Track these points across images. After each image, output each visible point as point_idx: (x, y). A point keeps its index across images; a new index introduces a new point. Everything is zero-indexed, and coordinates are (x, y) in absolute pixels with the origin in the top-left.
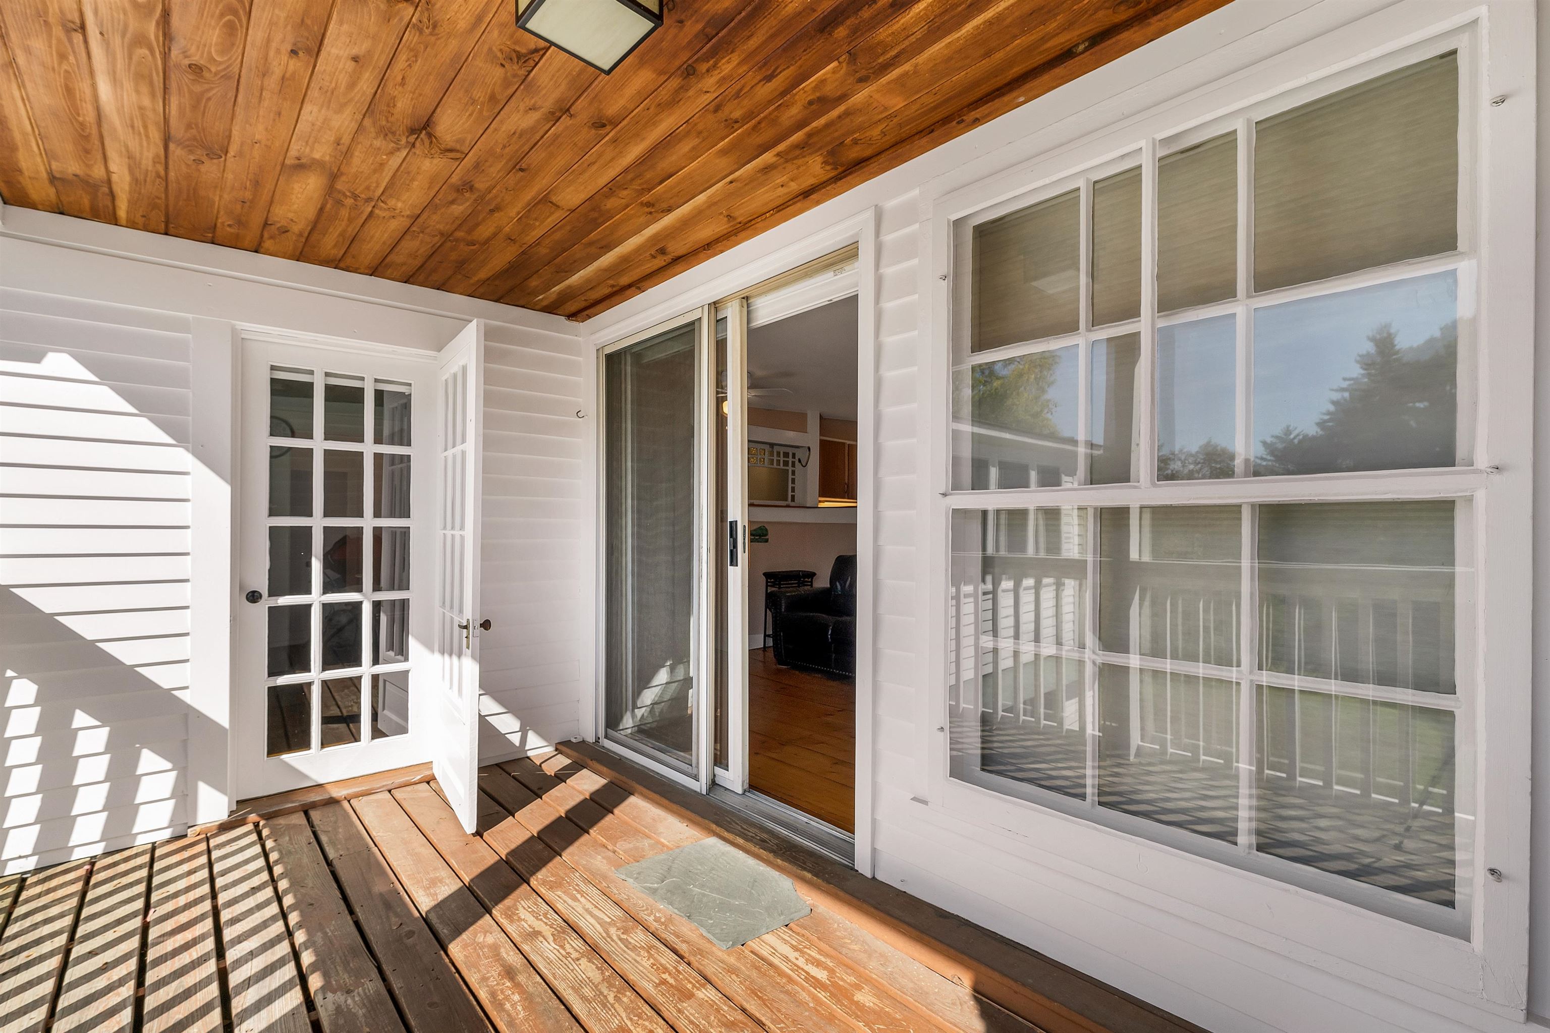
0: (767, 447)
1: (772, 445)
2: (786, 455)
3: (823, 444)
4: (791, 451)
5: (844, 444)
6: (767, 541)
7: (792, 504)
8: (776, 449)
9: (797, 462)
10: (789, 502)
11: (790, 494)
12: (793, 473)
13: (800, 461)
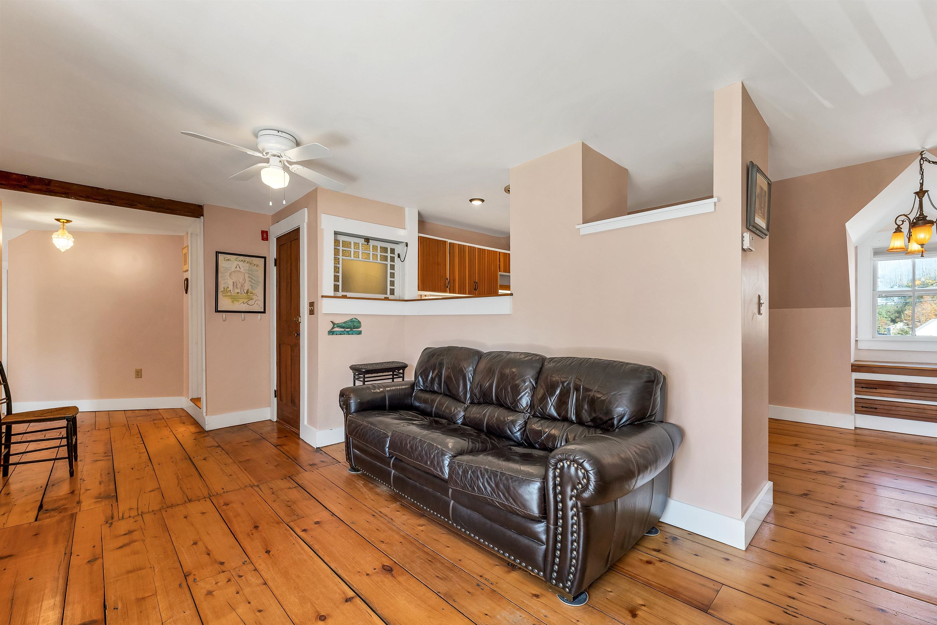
0: (362, 241)
1: (367, 240)
2: (385, 250)
3: (421, 240)
4: (389, 246)
5: (445, 242)
6: (360, 333)
7: (391, 297)
8: (372, 243)
9: (396, 257)
10: (388, 295)
11: (389, 287)
12: (393, 267)
13: (399, 256)
